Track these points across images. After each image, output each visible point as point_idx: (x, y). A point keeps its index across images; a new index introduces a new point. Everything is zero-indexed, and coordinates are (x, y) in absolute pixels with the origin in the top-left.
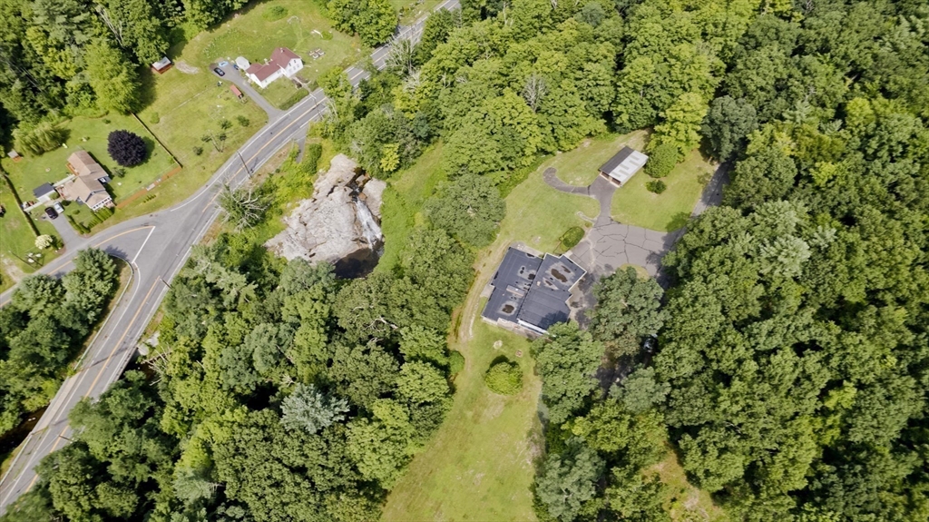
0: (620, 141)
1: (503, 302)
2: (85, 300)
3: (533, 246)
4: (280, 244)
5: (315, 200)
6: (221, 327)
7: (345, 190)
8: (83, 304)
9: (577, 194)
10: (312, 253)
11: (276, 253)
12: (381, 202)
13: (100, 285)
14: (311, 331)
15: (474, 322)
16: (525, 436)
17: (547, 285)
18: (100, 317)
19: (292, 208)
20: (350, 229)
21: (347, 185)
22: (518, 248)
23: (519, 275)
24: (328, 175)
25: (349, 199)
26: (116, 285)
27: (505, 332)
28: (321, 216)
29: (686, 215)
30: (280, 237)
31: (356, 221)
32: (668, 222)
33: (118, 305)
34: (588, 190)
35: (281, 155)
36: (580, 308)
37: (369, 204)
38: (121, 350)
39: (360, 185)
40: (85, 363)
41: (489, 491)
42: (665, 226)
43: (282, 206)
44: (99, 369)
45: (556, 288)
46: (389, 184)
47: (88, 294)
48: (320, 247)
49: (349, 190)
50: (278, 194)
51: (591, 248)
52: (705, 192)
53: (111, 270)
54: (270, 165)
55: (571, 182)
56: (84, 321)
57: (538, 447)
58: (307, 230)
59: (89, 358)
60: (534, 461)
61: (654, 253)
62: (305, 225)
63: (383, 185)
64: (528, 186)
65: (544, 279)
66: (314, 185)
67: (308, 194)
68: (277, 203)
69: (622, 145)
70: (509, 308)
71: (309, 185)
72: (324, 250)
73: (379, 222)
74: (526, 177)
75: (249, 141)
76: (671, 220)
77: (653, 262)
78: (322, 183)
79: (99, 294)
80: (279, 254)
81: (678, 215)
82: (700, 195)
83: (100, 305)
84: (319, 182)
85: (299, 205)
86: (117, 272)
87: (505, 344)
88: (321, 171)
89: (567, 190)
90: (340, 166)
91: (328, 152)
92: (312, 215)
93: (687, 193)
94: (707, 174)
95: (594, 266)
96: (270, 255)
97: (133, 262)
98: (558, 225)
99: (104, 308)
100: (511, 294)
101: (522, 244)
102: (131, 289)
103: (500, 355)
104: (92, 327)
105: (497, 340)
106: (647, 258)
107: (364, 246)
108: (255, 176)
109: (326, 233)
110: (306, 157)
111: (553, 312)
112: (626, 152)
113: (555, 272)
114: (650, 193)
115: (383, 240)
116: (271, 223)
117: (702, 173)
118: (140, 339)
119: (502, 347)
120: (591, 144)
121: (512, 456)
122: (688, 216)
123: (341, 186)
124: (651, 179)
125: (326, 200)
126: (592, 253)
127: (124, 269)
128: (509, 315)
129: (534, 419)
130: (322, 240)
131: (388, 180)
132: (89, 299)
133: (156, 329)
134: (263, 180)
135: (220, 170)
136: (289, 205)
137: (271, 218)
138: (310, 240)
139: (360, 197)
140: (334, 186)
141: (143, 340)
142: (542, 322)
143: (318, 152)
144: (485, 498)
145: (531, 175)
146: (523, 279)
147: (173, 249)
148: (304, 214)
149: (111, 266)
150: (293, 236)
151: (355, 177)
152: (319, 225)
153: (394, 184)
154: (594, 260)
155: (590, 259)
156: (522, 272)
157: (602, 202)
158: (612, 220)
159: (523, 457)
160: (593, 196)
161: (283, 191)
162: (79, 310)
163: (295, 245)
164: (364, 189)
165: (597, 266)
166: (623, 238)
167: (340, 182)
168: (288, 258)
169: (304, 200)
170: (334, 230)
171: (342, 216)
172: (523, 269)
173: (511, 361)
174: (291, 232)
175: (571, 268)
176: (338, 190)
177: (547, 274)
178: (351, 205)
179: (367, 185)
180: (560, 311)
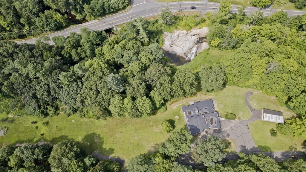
0: (283, 109)
1: (191, 110)
2: (114, 5)
3: (218, 106)
4: (167, 36)
5: (188, 33)
6: (128, 42)
7: (198, 38)
8: (113, 6)
9: (248, 108)
10: (172, 46)
11: (164, 37)
12: (202, 51)
13: (120, 5)
14: (137, 65)
15: (179, 106)
16: (155, 143)
17: (206, 120)
18: (114, 12)
19: (180, 30)
20: (187, 50)
21: (199, 38)
22: (214, 102)
23: (204, 109)
24: (198, 30)
25: (196, 42)
26: (124, 8)
27: (182, 117)
28: (184, 39)
29: (270, 150)
30: (169, 34)
31: (191, 49)
32: (262, 145)
33: (120, 13)
34: (253, 110)
35: (193, 13)
36: (206, 135)
37: (199, 48)
38: (110, 24)
39: (203, 41)
40: (102, 20)
41: (133, 143)
42: (260, 145)
43: (178, 27)
44: (103, 24)
45: (207, 123)
46: (209, 49)
47: (116, 5)
48: (175, 46)
49: (198, 40)
50: (180, 22)
51: (231, 125)
52: (286, 152)
53: (126, 4)
54: (187, 13)
55: (252, 103)
56: (109, 10)
57: (154, 149)
58: (177, 39)
59: (103, 19)
60: (149, 151)
61: (245, 147)
62: (178, 37)
63: (208, 47)
64: (239, 90)
65: (207, 118)
66: (192, 29)
67: (187, 30)
68: (178, 25)
69: (282, 111)
70: (190, 113)
71: (191, 28)
72: (175, 48)
73: (196, 56)
74: (242, 87)
75: (190, 1)
76: (263, 145)
77: (241, 149)
78: (194, 31)
79: (118, 7)
80: (164, 38)
81: (268, 147)
82: (284, 151)
83: (117, 9)
84: (194, 30)
85: (182, 31)
86: (128, 5)
87: (179, 119)
88: (198, 27)
89: (247, 103)
90: (204, 30)
91: (205, 24)
92: (182, 36)
93: (280, 146)
94: (296, 149)
95: (225, 130)
96: (162, 36)
97: (133, 6)
98: (232, 109)
99: (117, 11)
100: (195, 110)
101: (216, 102)
102: (126, 12)
103: (174, 120)
104: (110, 13)
105: (178, 116)
106: (241, 146)
107: (185, 57)
108: (181, 12)
109: (181, 44)
110: (198, 20)
111: (198, 127)
112: (279, 113)
113: (212, 119)
114: (269, 132)
115: (191, 61)
116: (171, 28)
117: (295, 146)
118: (116, 26)
119: (177, 119)
120: (274, 99)
121: (147, 144)
122: (271, 151)
123: (198, 36)
124: (275, 129)
125: (190, 36)
126: (229, 126)
127: (130, 6)
128: (188, 114)
129: (161, 143)
130: (177, 45)
131: (210, 47)
132: (115, 6)
133: (121, 27)
134: (181, 15)
135: (175, 2)
136: (180, 28)
137: (173, 27)
138: (175, 42)
139: (199, 44)
140: (196, 35)
141: (116, 27)
142: (192, 126)
143: (203, 21)
144: (131, 143)
145: (244, 88)
146: (203, 111)
147: (144, 12)
148: (181, 34)
149: (127, 3)
150: (172, 37)
151: (204, 38)
152: (181, 41)
153: (211, 50)
154: (227, 128)
155: (227, 127)
156: (205, 109)
157: (252, 118)
158: (247, 125)
159: (149, 147)
160: (252, 113)
161: (183, 23)
162: (110, 6)
163: (170, 39)
164: (202, 43)
165: (226, 131)
166: (243, 133)
167: (199, 35)
168: (165, 41)
169: (185, 30)
170: (183, 45)
171: (189, 44)
172: (207, 108)
173: (175, 125)
174: (173, 35)
175: (217, 123)
176: (196, 37)
177: (209, 117)
178: (195, 44)
179: (204, 43)
180: (199, 129)
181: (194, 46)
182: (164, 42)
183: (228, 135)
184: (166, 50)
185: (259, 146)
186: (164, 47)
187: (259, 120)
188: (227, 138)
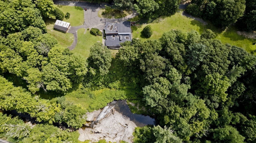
1: (126, 40)
4: (129, 138)
5: (104, 137)
7: (95, 127)
9: (77, 36)
10: (126, 126)
11: (132, 138)
16: (158, 23)
20: (110, 117)
21: (93, 128)
23: (115, 39)
25: (98, 124)
29: (75, 7)
31: (106, 117)
37: (97, 116)
39: (90, 123)
41: (175, 26)
45: (116, 27)
49: (95, 126)
51: (96, 26)
52: (65, 5)
55: (73, 39)
57: (160, 19)
58: (118, 132)
60: (164, 19)
61: (92, 11)
62: (116, 134)
70: (127, 38)
72: (123, 122)
76: (79, 10)
77: (95, 10)
81: (76, 9)
82: (67, 6)
85: (109, 142)
93: (67, 9)
96: (134, 140)
103: (140, 37)
106: (95, 12)
107: (114, 110)
109: (116, 125)
113: (111, 29)
114: (70, 17)
119: (138, 37)
121: (165, 24)
124: (65, 18)
125: (103, 132)
126: (98, 25)
128: (129, 37)
129: (153, 23)
138: (121, 129)
142: (128, 27)
144: (177, 26)
148: (112, 137)
150: (123, 136)
154: (100, 24)
157: (77, 29)
158: (84, 24)
159: (164, 22)
160: (77, 32)
163: (126, 133)
164: (92, 120)
165: (102, 23)
166: (90, 20)
167: (92, 132)
168: (132, 133)
169: (106, 141)
170: (113, 123)
171: (106, 123)
172: (112, 39)
173: (141, 34)
174: (122, 137)
175: (107, 26)
176: (96, 130)
177: (113, 31)
178: (100, 122)
179: (89, 120)
180: (123, 24)
181: (102, 119)
182: (134, 131)
183: (101, 20)
184: (132, 122)
185: (82, 10)
186: (134, 126)
187: (73, 26)
188: (103, 18)
